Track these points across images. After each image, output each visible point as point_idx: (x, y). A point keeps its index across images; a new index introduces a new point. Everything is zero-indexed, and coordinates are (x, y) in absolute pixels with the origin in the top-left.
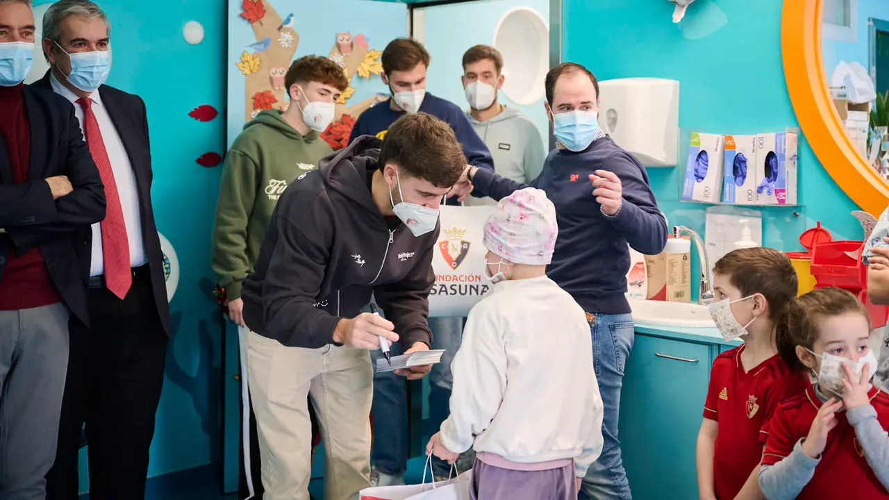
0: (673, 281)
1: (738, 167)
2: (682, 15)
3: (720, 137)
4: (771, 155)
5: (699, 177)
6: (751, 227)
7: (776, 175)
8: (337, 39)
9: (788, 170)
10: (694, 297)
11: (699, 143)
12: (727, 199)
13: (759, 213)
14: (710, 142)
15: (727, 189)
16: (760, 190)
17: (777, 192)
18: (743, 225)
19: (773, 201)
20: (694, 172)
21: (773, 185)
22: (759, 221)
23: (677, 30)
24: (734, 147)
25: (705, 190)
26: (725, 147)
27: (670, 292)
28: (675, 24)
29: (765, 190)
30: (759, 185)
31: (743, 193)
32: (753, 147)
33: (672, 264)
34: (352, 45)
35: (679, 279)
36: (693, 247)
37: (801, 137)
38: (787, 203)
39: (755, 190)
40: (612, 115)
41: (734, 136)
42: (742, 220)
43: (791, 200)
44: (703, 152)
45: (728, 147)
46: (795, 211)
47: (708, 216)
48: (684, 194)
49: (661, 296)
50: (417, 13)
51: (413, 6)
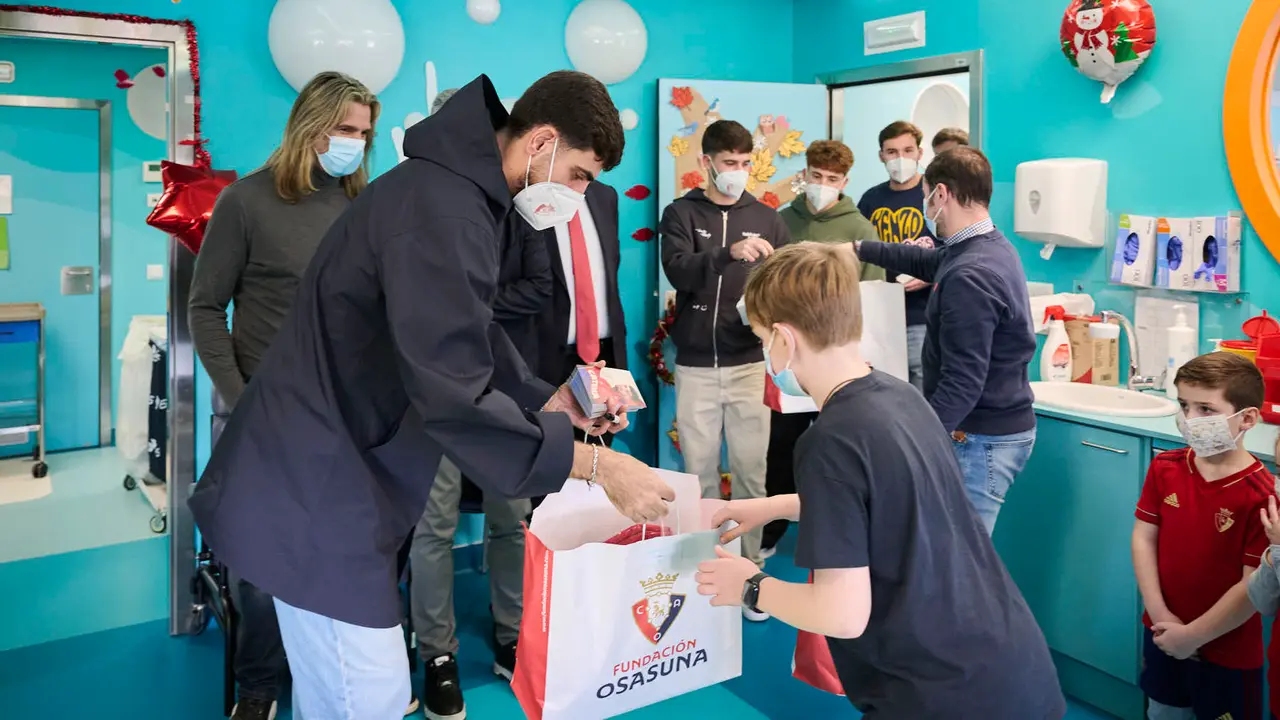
0: (1099, 364)
1: (1174, 251)
2: (1111, 94)
3: (1153, 220)
4: (1210, 240)
5: (1129, 260)
6: (1186, 311)
7: (1215, 261)
9: (1230, 257)
10: (1123, 380)
11: (1129, 226)
12: (1160, 283)
13: (1196, 298)
14: (1142, 225)
15: (1160, 273)
16: (1197, 275)
17: (1217, 278)
18: (1178, 311)
19: (1213, 287)
20: (1123, 255)
21: (1212, 271)
22: (1196, 307)
23: (1106, 111)
24: (1168, 230)
25: (1136, 272)
26: (1158, 230)
27: (1097, 374)
28: (1104, 104)
29: (1203, 276)
30: (1196, 270)
31: (1178, 278)
32: (1191, 235)
33: (1099, 347)
35: (1106, 362)
36: (1123, 331)
37: (1245, 222)
38: (1228, 289)
39: (1191, 275)
40: (1036, 197)
41: (1168, 219)
42: (1177, 306)
43: (1233, 286)
44: (1134, 235)
45: (1160, 231)
46: (1237, 298)
47: (1139, 300)
48: (1113, 276)
49: (1087, 378)
50: (836, 93)
51: (832, 87)
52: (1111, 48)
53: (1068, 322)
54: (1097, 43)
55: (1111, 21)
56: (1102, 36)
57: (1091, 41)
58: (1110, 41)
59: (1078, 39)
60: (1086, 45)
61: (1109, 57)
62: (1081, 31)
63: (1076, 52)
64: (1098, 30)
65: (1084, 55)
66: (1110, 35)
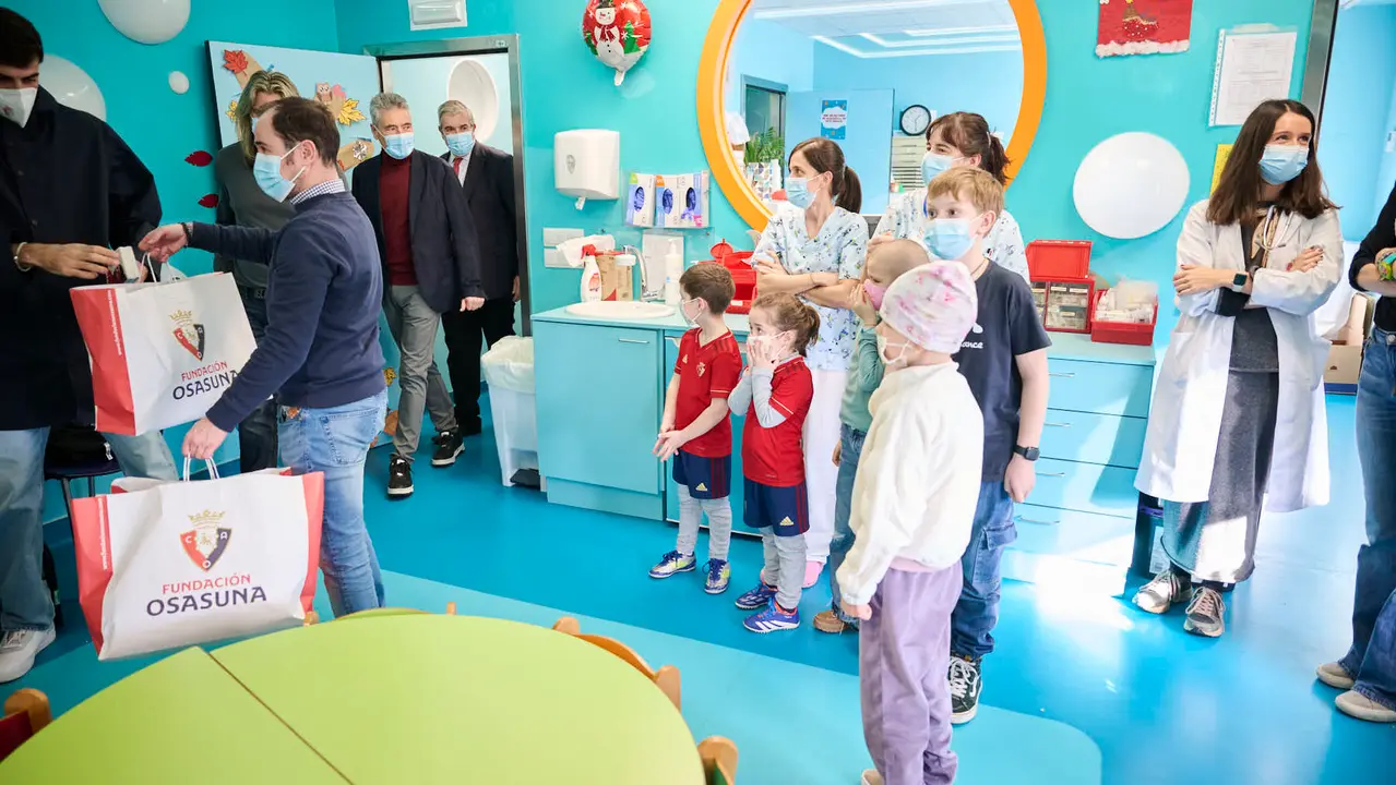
0: (620, 286)
1: (667, 199)
2: (622, 79)
3: (653, 177)
4: (691, 190)
5: (638, 208)
6: (676, 243)
7: (694, 205)
8: (316, 87)
9: (702, 202)
10: (635, 297)
11: (636, 181)
12: (658, 224)
13: (681, 233)
14: (645, 180)
15: (658, 216)
16: (683, 216)
17: (695, 217)
18: (670, 243)
19: (692, 224)
20: (633, 204)
21: (692, 213)
22: (682, 238)
23: (617, 91)
24: (663, 184)
25: (642, 217)
26: (656, 184)
27: (619, 293)
28: (617, 86)
29: (687, 217)
30: (682, 213)
31: (671, 219)
32: (678, 188)
33: (620, 274)
34: (331, 94)
35: (624, 283)
36: (637, 260)
37: (712, 174)
38: (702, 225)
39: (679, 217)
40: (571, 160)
41: (663, 176)
42: (671, 239)
43: (705, 224)
44: (641, 188)
45: (658, 184)
46: (707, 231)
47: (645, 236)
48: (627, 220)
49: (613, 297)
50: (384, 64)
51: (380, 59)
52: (621, 41)
53: (599, 257)
54: (611, 37)
55: (621, 19)
56: (615, 31)
57: (607, 35)
58: (621, 36)
59: (598, 32)
60: (603, 37)
61: (620, 49)
62: (600, 26)
63: (596, 42)
64: (611, 26)
65: (601, 46)
66: (621, 30)
